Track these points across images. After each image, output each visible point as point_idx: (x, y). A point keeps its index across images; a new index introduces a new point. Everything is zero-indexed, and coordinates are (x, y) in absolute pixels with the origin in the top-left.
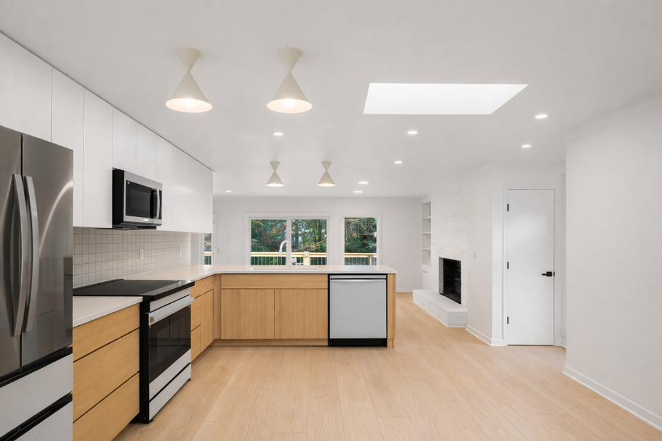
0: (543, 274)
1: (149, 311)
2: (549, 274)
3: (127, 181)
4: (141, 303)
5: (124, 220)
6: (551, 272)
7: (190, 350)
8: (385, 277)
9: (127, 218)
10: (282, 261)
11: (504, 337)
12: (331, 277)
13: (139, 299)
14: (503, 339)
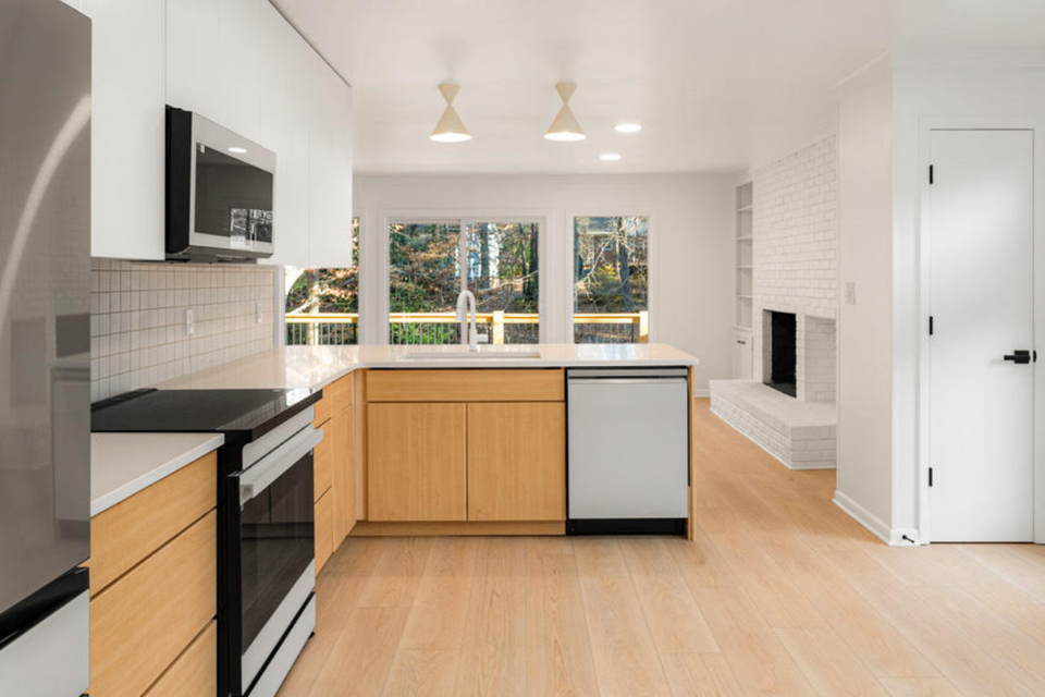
0: (1007, 358)
1: (239, 467)
2: (1021, 357)
3: (198, 146)
4: (220, 450)
5: (192, 243)
6: (1027, 352)
7: (313, 562)
8: (684, 372)
9: (197, 239)
10: (454, 334)
11: (922, 525)
12: (570, 373)
13: (217, 440)
14: (917, 527)
